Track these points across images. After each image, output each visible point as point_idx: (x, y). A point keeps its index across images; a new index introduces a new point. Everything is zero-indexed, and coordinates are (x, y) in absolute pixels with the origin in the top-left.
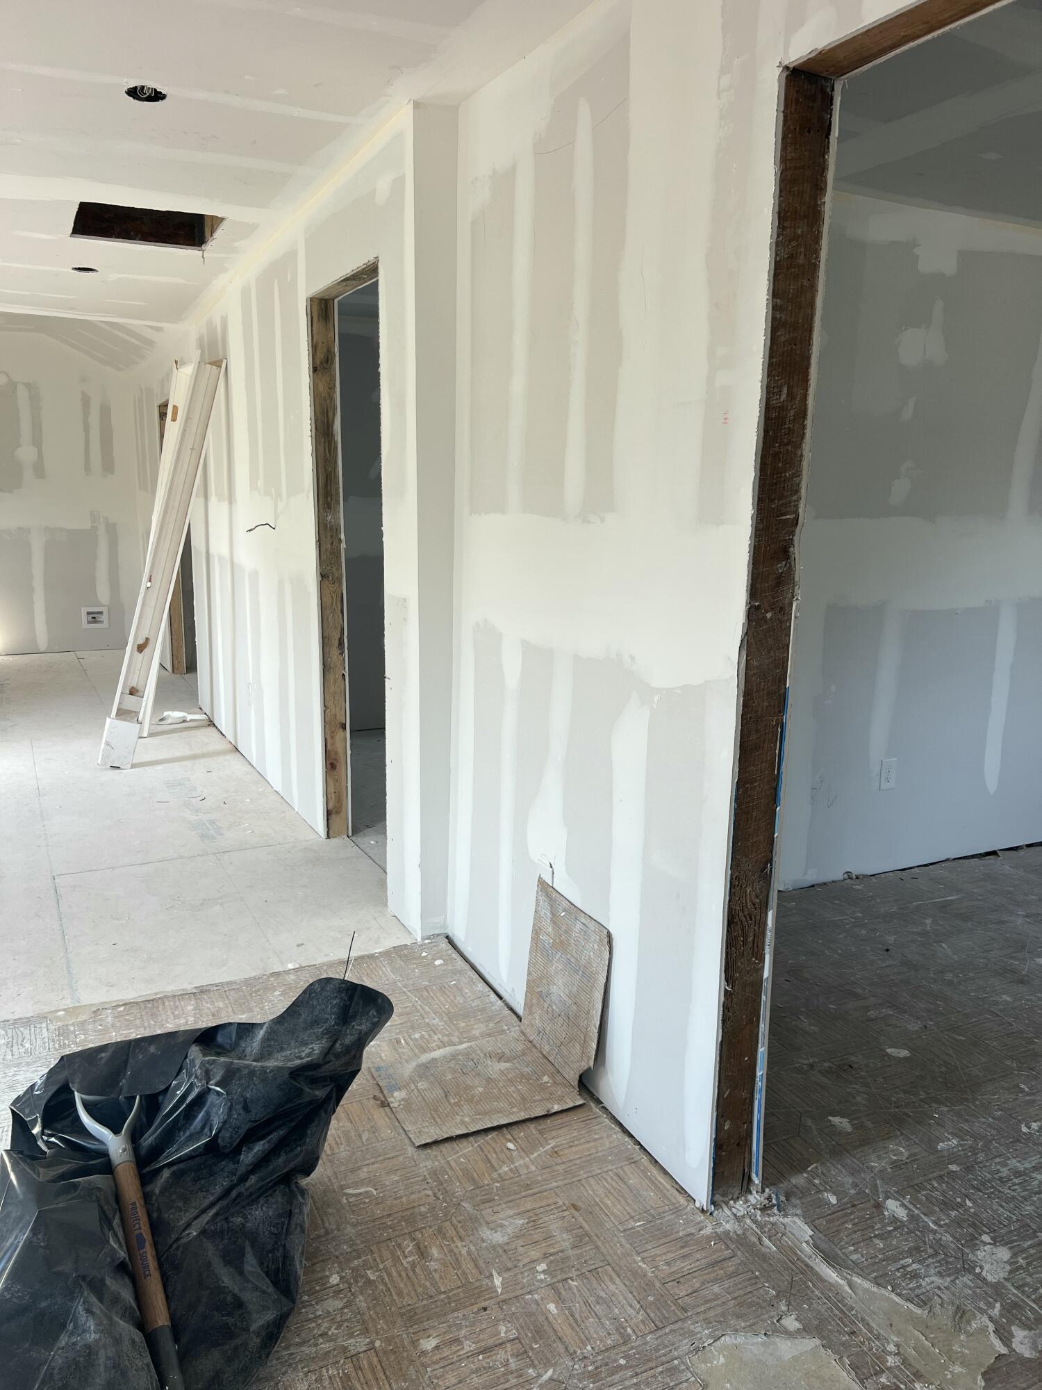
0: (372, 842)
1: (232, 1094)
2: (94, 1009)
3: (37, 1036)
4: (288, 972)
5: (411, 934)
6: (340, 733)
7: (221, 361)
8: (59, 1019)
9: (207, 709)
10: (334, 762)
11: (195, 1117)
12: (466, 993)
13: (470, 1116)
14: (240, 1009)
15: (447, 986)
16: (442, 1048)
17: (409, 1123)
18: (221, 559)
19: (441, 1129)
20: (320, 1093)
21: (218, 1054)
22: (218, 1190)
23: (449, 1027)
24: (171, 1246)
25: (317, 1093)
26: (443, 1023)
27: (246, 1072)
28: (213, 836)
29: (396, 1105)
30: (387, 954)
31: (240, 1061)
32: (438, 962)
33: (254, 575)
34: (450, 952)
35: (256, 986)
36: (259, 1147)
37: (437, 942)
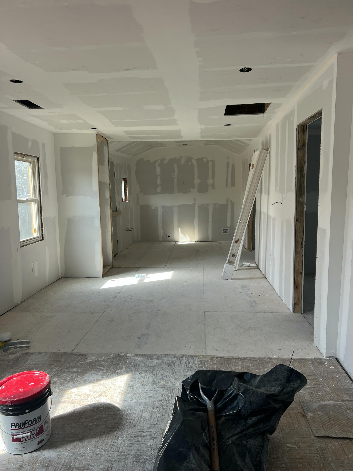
0: (310, 317)
1: (246, 397)
2: (211, 357)
3: (194, 362)
4: (274, 358)
5: (322, 354)
6: (300, 276)
7: (268, 149)
8: (201, 358)
9: (257, 263)
10: (297, 286)
11: (234, 402)
12: (342, 382)
13: (338, 431)
14: (256, 368)
15: (334, 377)
16: (330, 401)
17: (313, 427)
18: (264, 213)
19: (325, 432)
20: (277, 406)
21: (243, 382)
22: (239, 430)
23: (334, 393)
24: (222, 444)
25: (276, 405)
26: (331, 391)
27: (251, 391)
28: (254, 306)
29: (309, 418)
30: (311, 360)
31: (251, 387)
32: (331, 367)
33: (274, 219)
34: (337, 364)
35: (262, 361)
36: (254, 419)
37: (332, 360)
